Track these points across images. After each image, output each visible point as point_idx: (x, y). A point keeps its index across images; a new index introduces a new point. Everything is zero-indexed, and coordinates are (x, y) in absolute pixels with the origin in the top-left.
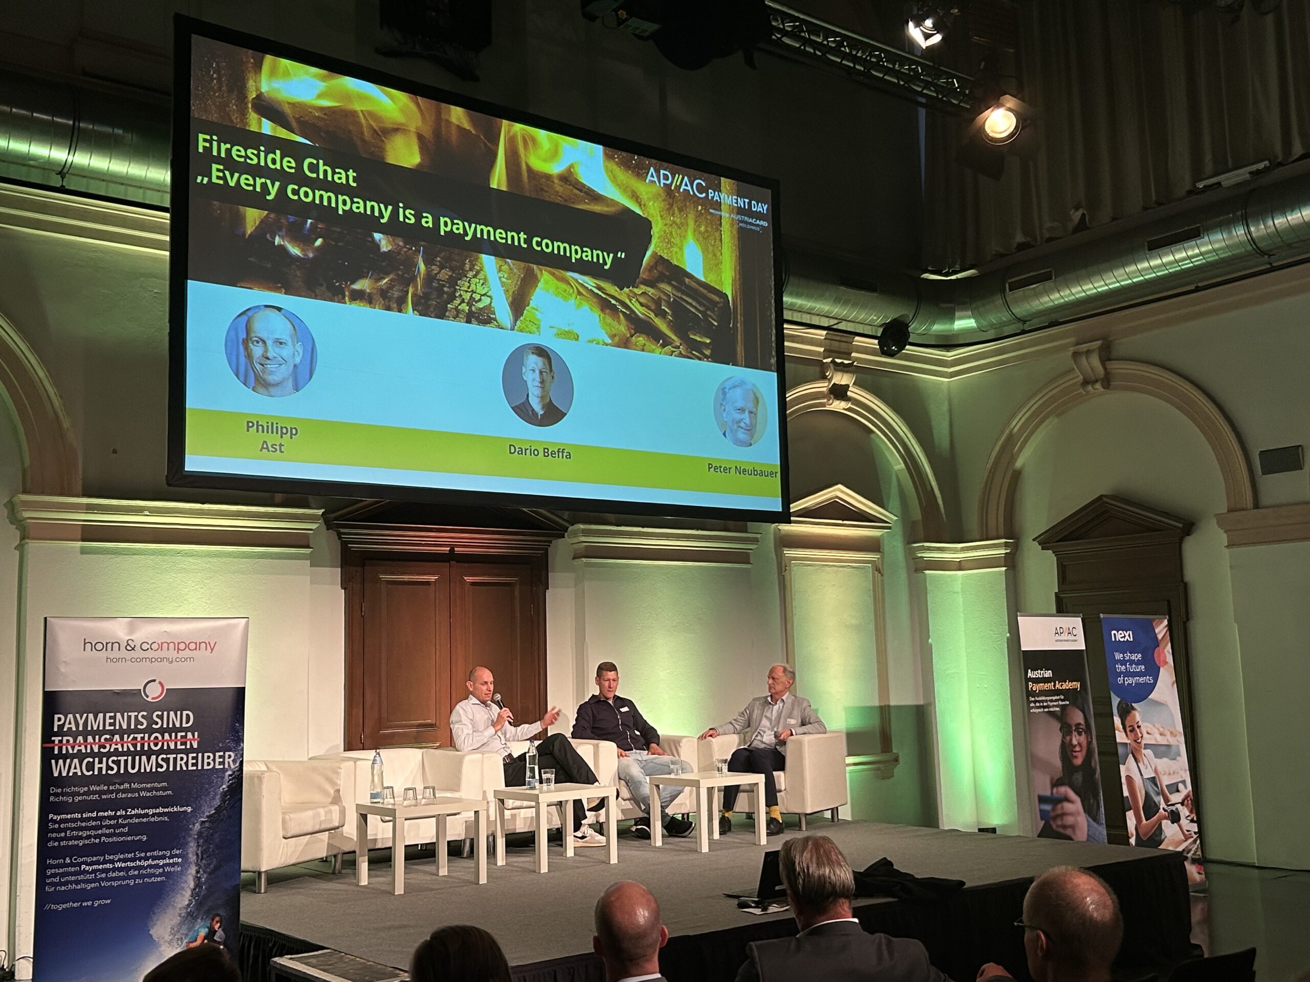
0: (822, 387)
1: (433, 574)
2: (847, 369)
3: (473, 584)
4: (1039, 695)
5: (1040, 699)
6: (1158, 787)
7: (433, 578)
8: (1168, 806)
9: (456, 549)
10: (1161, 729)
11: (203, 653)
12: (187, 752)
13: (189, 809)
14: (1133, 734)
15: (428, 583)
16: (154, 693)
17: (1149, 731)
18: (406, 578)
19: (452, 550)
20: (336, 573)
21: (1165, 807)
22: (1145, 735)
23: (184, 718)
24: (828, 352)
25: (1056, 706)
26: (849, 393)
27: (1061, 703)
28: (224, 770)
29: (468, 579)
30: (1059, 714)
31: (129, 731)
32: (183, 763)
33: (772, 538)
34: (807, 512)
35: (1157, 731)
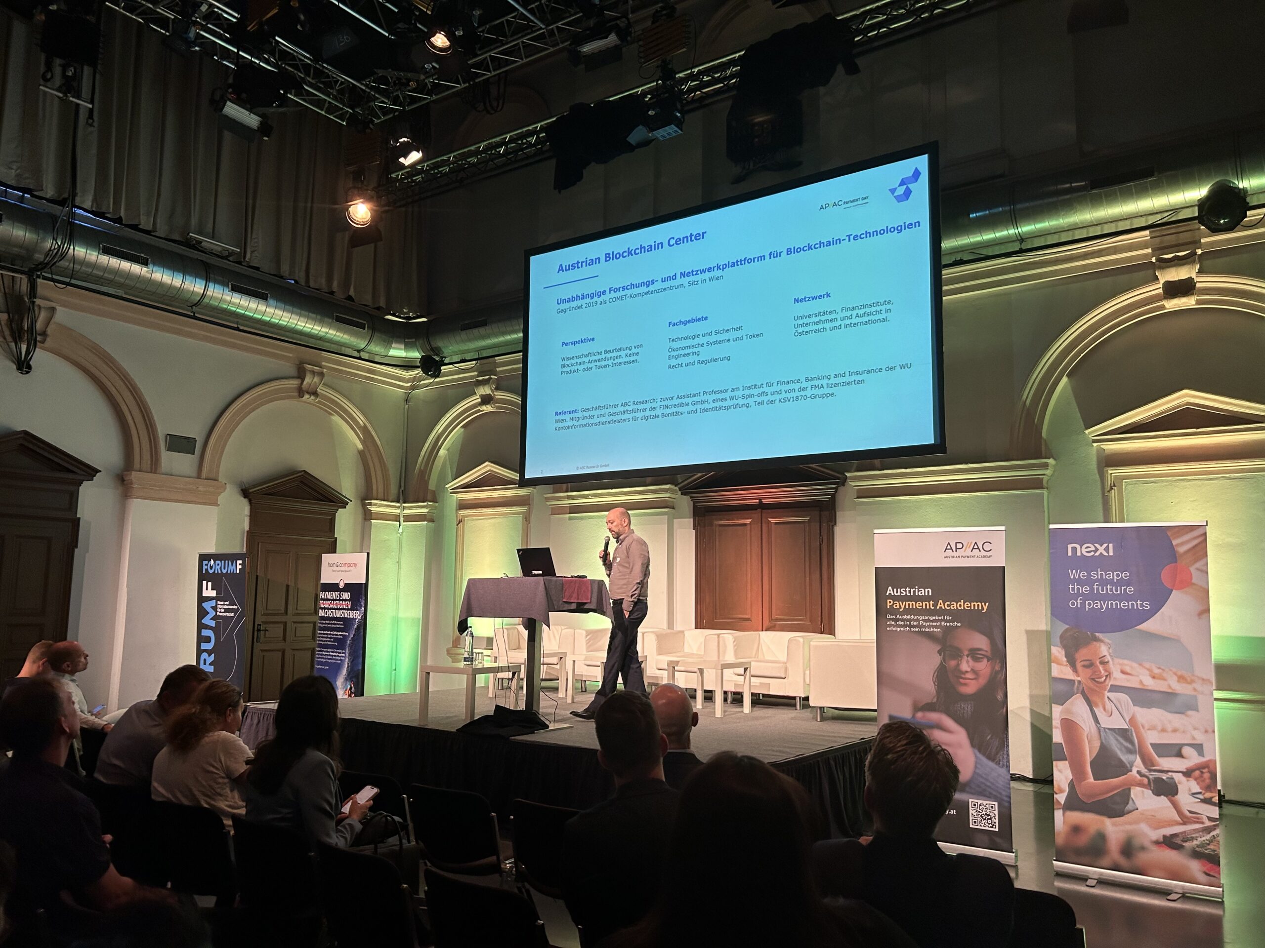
0: (1156, 289)
1: (747, 519)
2: (1184, 261)
3: (776, 523)
4: (902, 614)
5: (906, 617)
6: (1132, 743)
7: (748, 521)
8: (1150, 770)
9: (763, 500)
10: (1156, 671)
11: (353, 568)
12: (348, 610)
13: (347, 634)
14: (1089, 672)
15: (745, 525)
16: (342, 585)
17: (1128, 669)
18: (731, 522)
19: (760, 502)
20: (690, 521)
21: (1144, 771)
22: (1116, 674)
23: (346, 595)
24: (1159, 249)
25: (936, 627)
26: (1198, 285)
27: (943, 624)
28: (356, 619)
29: (773, 520)
30: (940, 635)
31: (337, 600)
32: (346, 614)
33: (1095, 459)
34: (1135, 428)
35: (1147, 672)
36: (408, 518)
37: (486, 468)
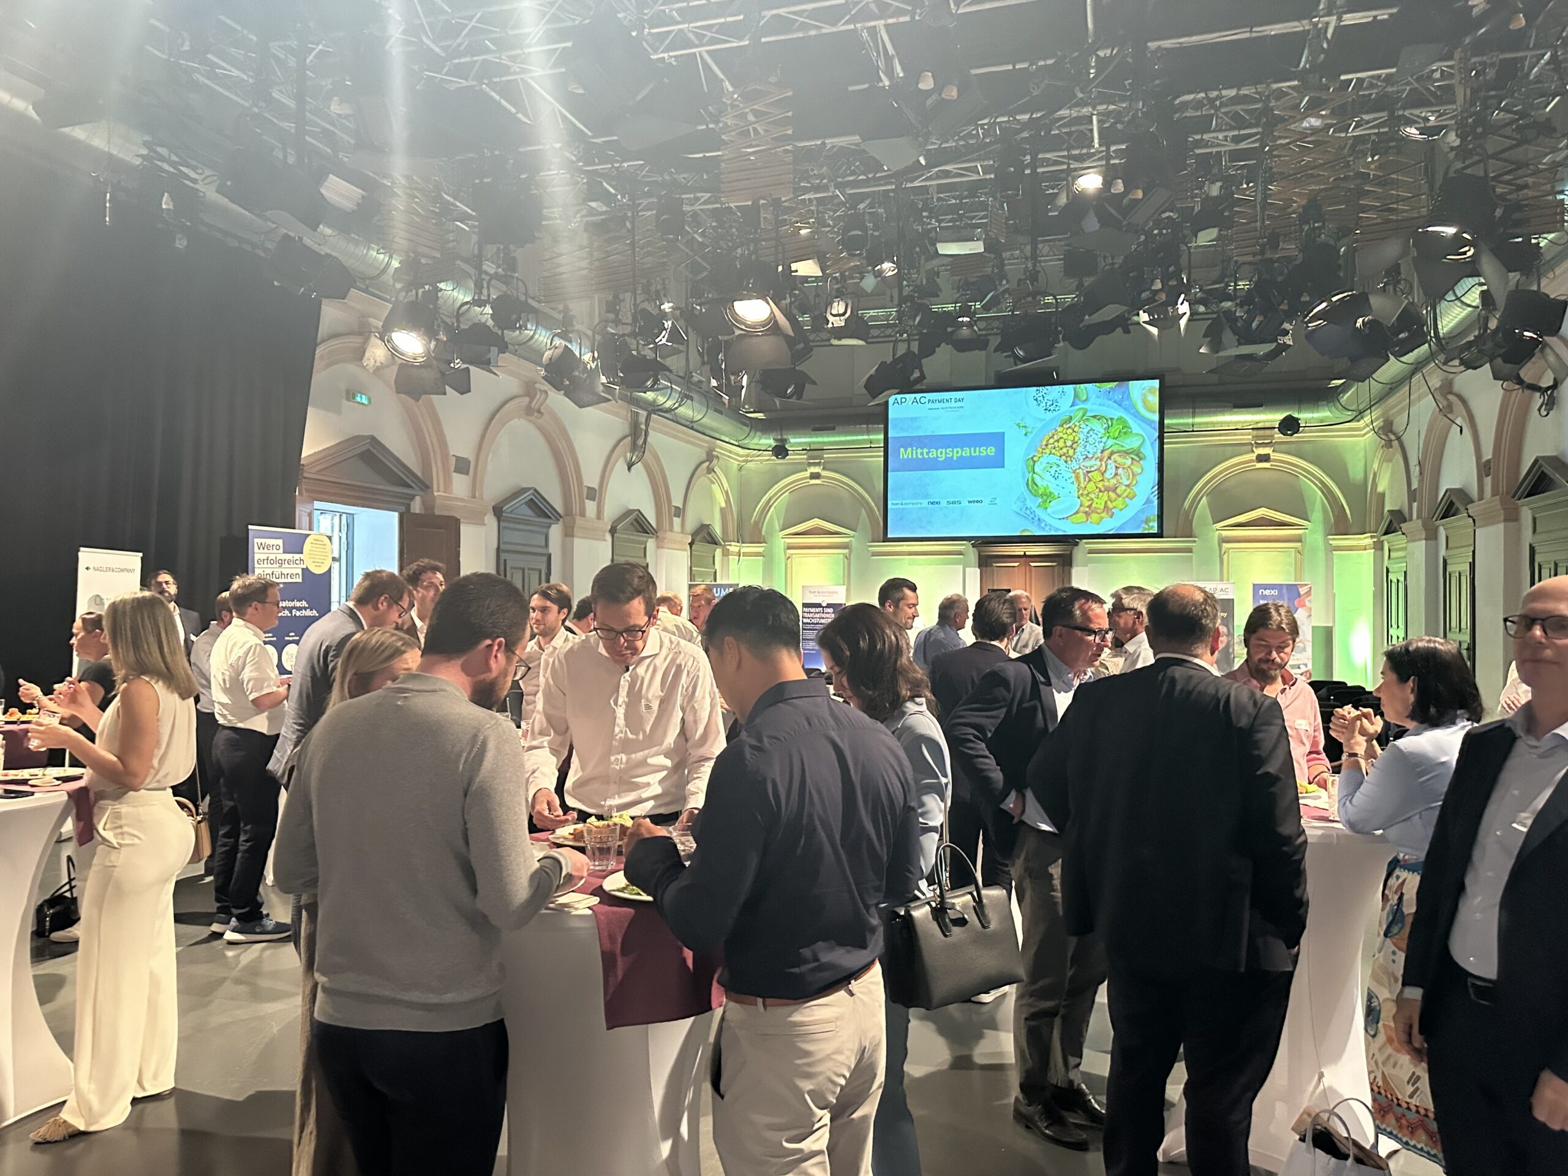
1: (1017, 563)
3: (1034, 567)
9: (1027, 553)
15: (1014, 567)
16: (824, 604)
18: (1004, 565)
19: (1024, 554)
20: (977, 564)
29: (1033, 564)
33: (1217, 539)
36: (745, 554)
37: (816, 522)
